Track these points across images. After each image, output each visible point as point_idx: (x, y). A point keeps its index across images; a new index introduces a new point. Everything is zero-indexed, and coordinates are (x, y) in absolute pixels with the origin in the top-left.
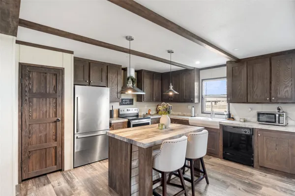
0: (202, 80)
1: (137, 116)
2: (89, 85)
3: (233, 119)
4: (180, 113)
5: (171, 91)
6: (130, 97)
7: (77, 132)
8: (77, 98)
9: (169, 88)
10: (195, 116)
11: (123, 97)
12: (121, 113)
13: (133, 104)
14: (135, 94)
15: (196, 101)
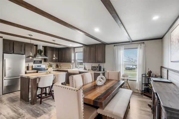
0: (76, 52)
1: (44, 69)
2: (13, 53)
3: (86, 69)
4: (67, 68)
5: (54, 57)
6: (40, 60)
7: (5, 76)
8: (5, 60)
9: (53, 56)
10: (73, 69)
11: (35, 59)
12: (33, 67)
13: (42, 63)
14: (43, 58)
15: (73, 62)
